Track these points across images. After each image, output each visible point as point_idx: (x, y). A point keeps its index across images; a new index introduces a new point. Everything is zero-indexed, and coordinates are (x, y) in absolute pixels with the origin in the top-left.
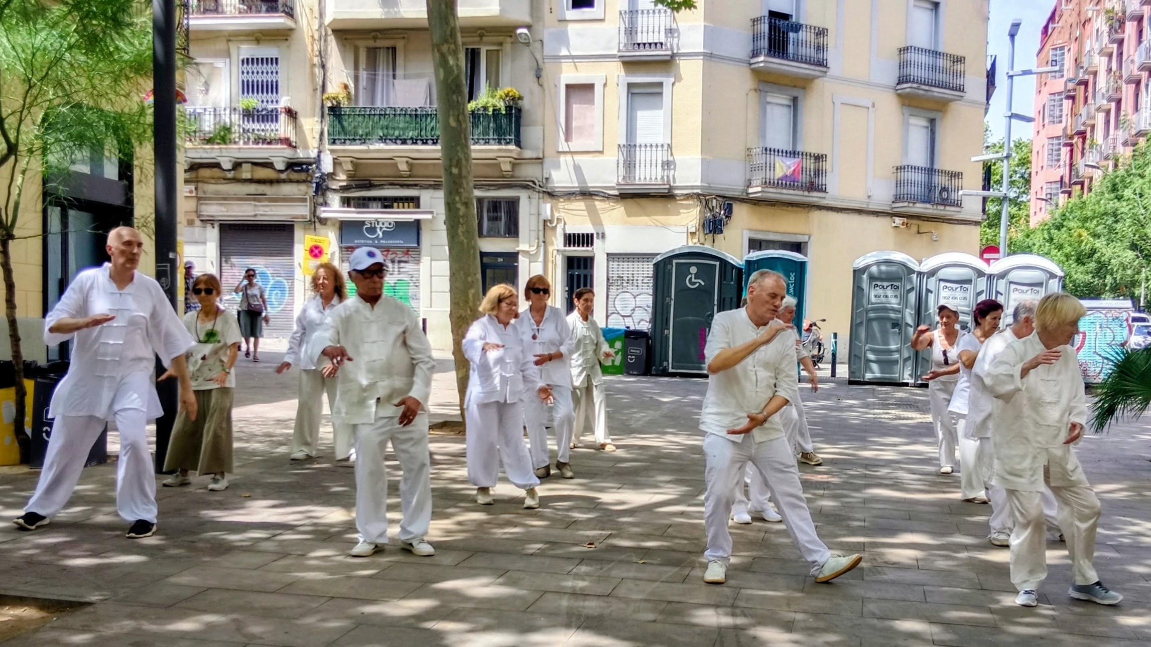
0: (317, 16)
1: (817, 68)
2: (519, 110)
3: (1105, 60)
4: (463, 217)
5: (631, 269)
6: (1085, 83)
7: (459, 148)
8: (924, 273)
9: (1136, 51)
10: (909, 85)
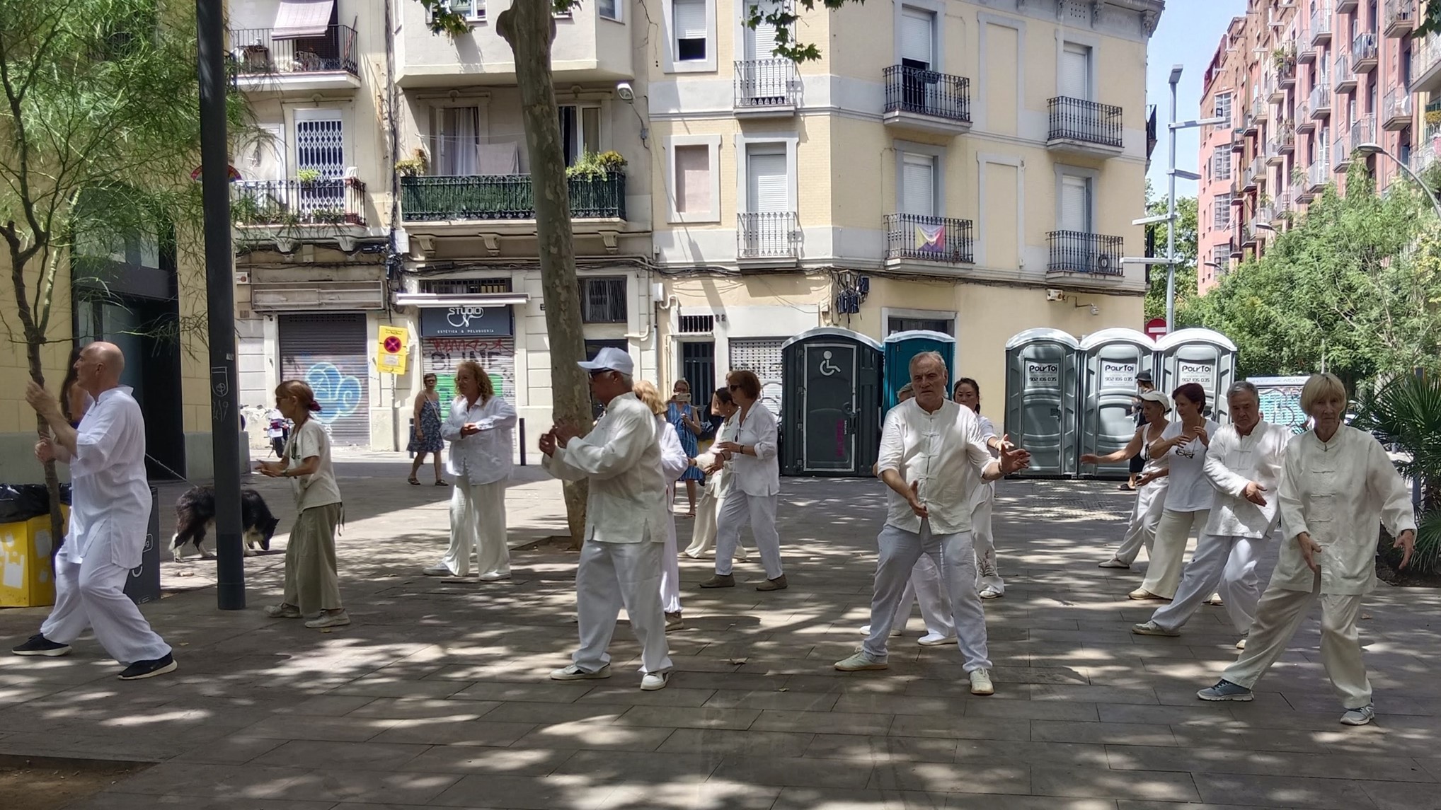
0: (386, 73)
1: (959, 123)
2: (623, 177)
3: (1275, 107)
4: (564, 302)
5: (756, 355)
6: (1254, 134)
7: (557, 224)
8: (1085, 352)
9: (1309, 96)
10: (1061, 140)
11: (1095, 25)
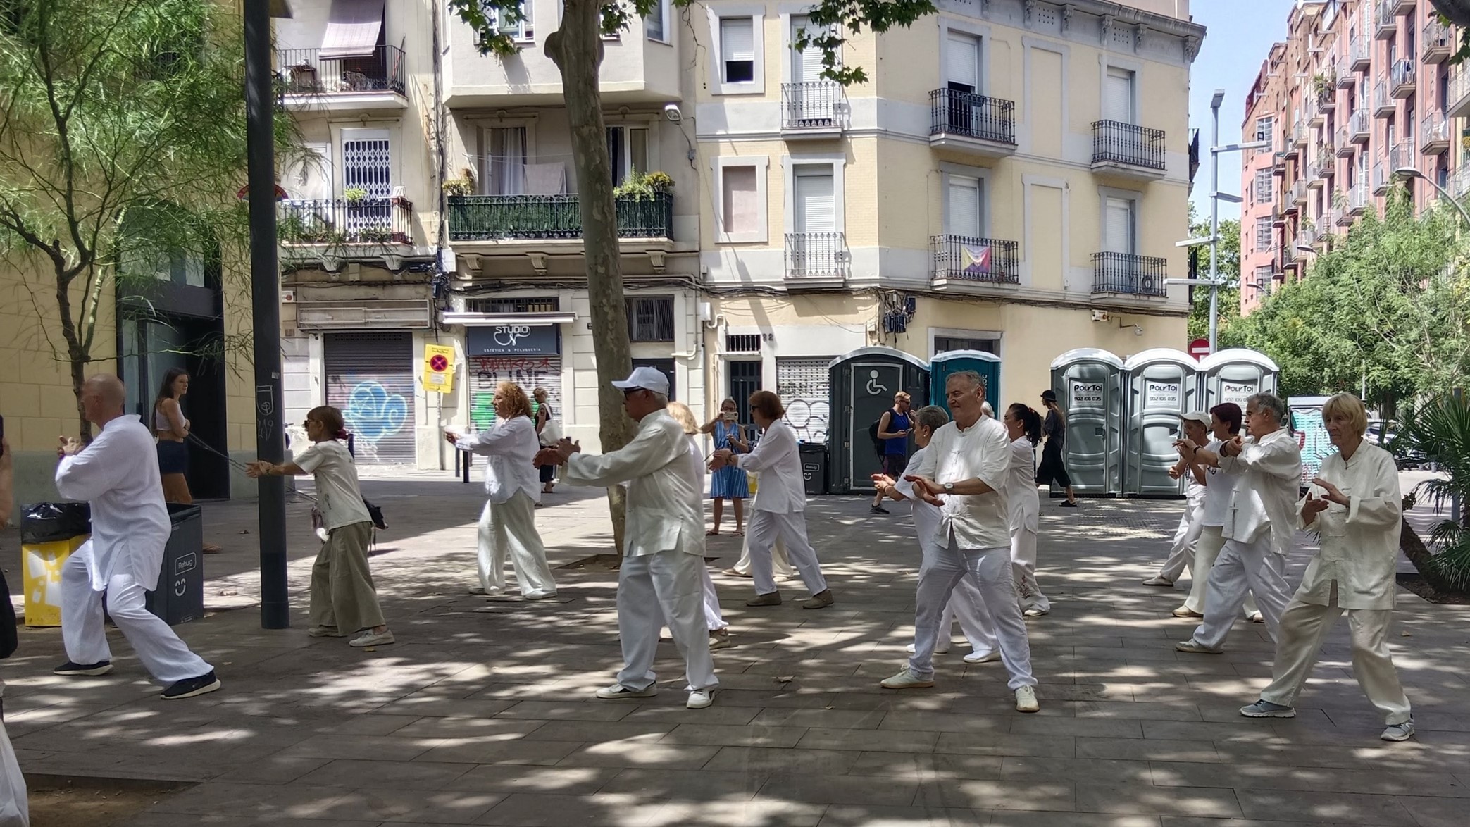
0: (433, 92)
1: (1004, 146)
2: (670, 197)
3: (1315, 131)
4: (612, 322)
5: (804, 374)
6: (1295, 157)
7: (604, 244)
8: (1129, 372)
9: (1348, 121)
10: (1105, 163)
11: (1138, 50)
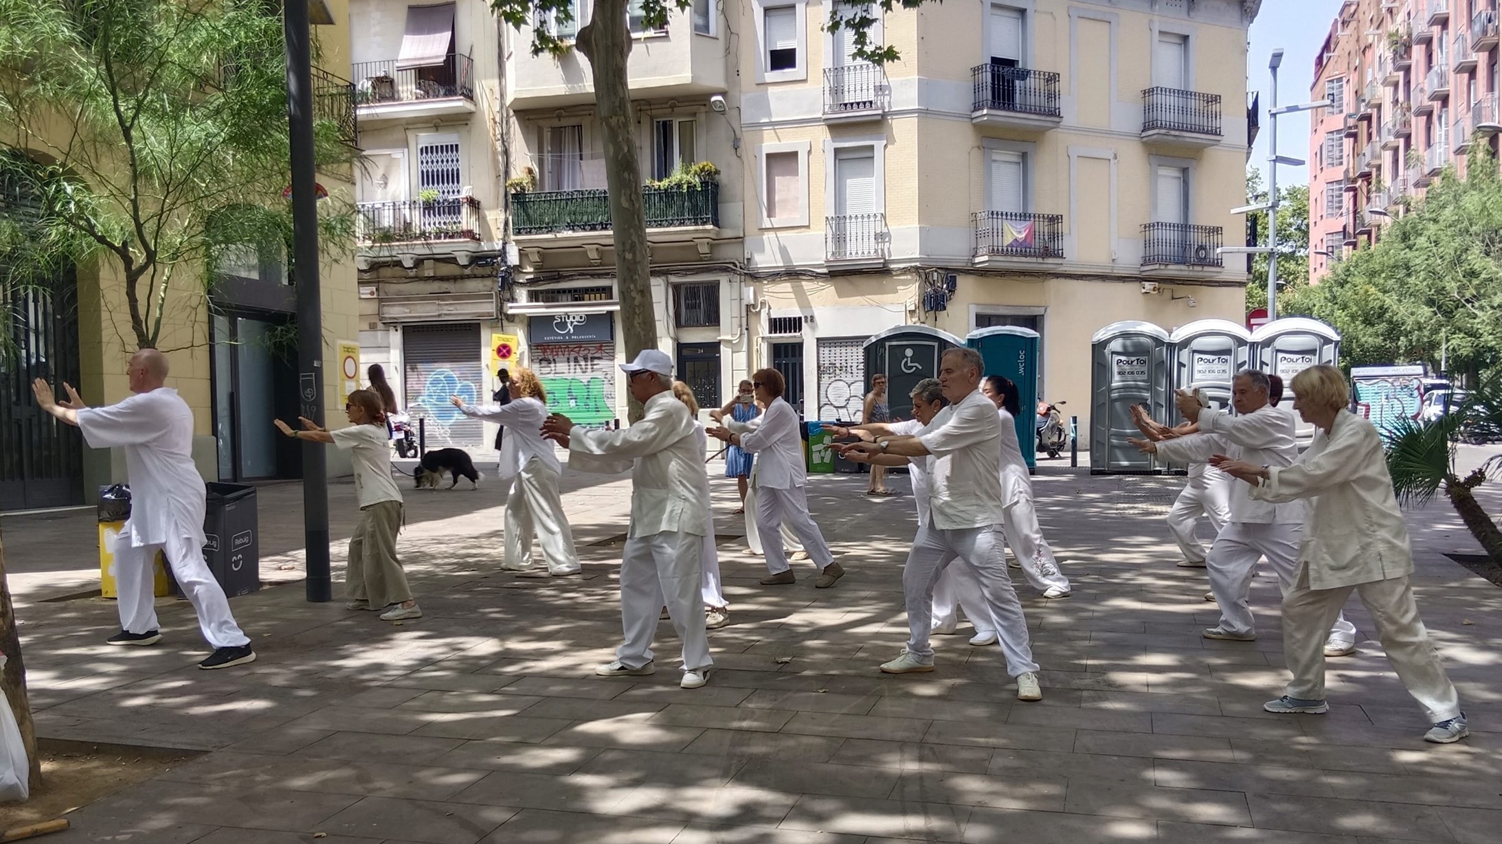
0: (498, 97)
1: (1048, 119)
2: (716, 186)
3: (1390, 90)
5: (844, 355)
6: (1368, 118)
8: (1175, 345)
9: (1425, 78)
10: (1156, 131)
11: (1192, 14)
